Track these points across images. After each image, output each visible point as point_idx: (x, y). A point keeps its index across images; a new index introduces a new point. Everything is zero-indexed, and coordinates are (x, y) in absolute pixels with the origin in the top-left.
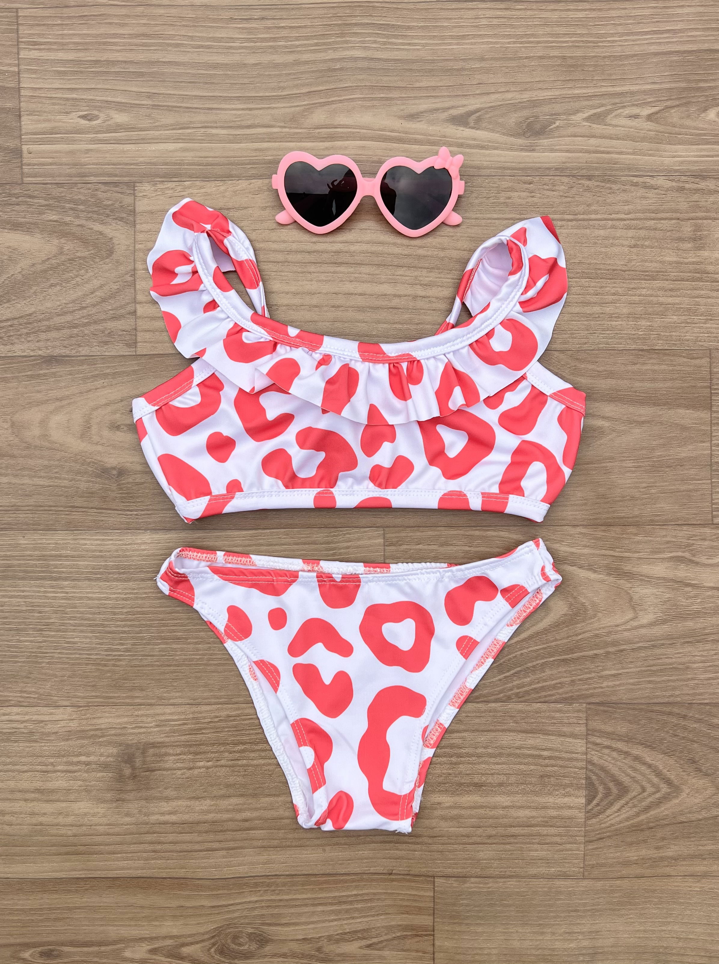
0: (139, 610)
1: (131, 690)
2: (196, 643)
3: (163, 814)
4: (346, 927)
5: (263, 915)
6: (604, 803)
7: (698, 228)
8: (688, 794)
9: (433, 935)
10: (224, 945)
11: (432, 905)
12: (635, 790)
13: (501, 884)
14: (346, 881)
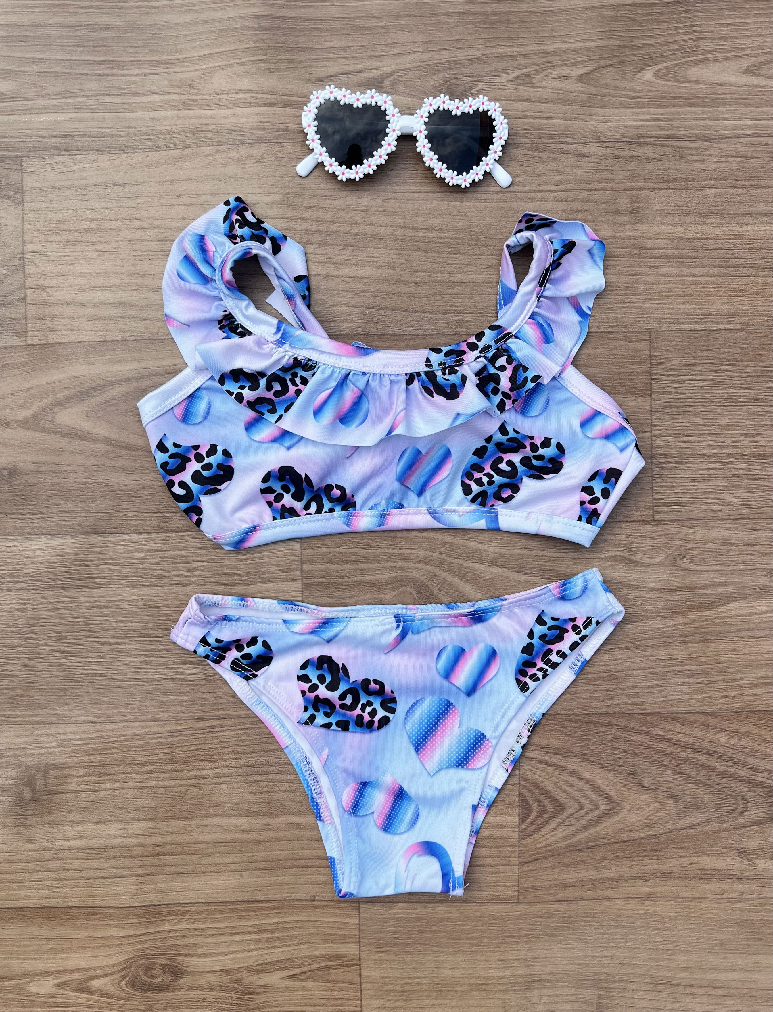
0: (36, 621)
1: (29, 708)
2: (98, 657)
3: (67, 839)
4: (267, 957)
5: (178, 945)
6: (539, 821)
7: (635, 200)
8: (629, 812)
9: (360, 965)
10: (135, 978)
11: (357, 932)
12: (573, 807)
13: (430, 909)
14: (265, 909)
